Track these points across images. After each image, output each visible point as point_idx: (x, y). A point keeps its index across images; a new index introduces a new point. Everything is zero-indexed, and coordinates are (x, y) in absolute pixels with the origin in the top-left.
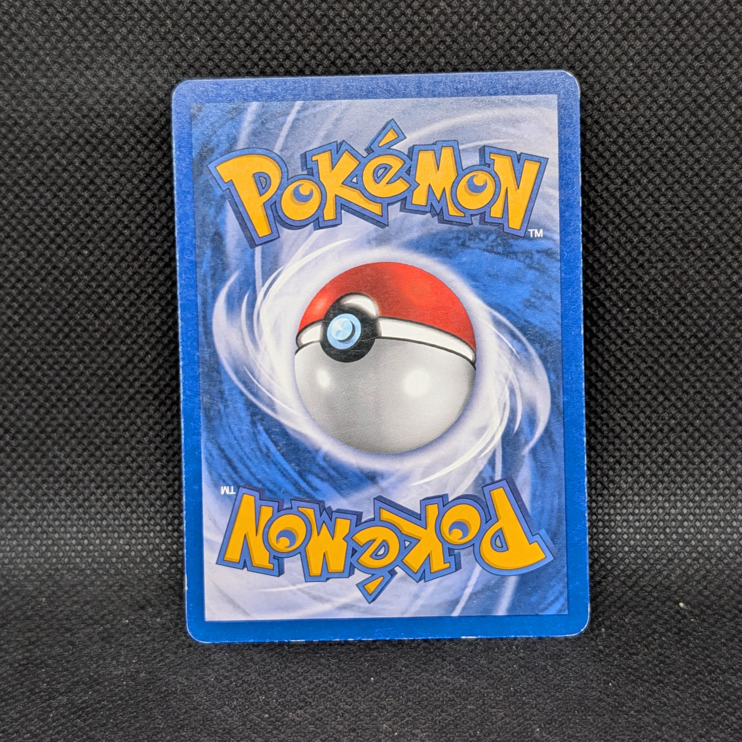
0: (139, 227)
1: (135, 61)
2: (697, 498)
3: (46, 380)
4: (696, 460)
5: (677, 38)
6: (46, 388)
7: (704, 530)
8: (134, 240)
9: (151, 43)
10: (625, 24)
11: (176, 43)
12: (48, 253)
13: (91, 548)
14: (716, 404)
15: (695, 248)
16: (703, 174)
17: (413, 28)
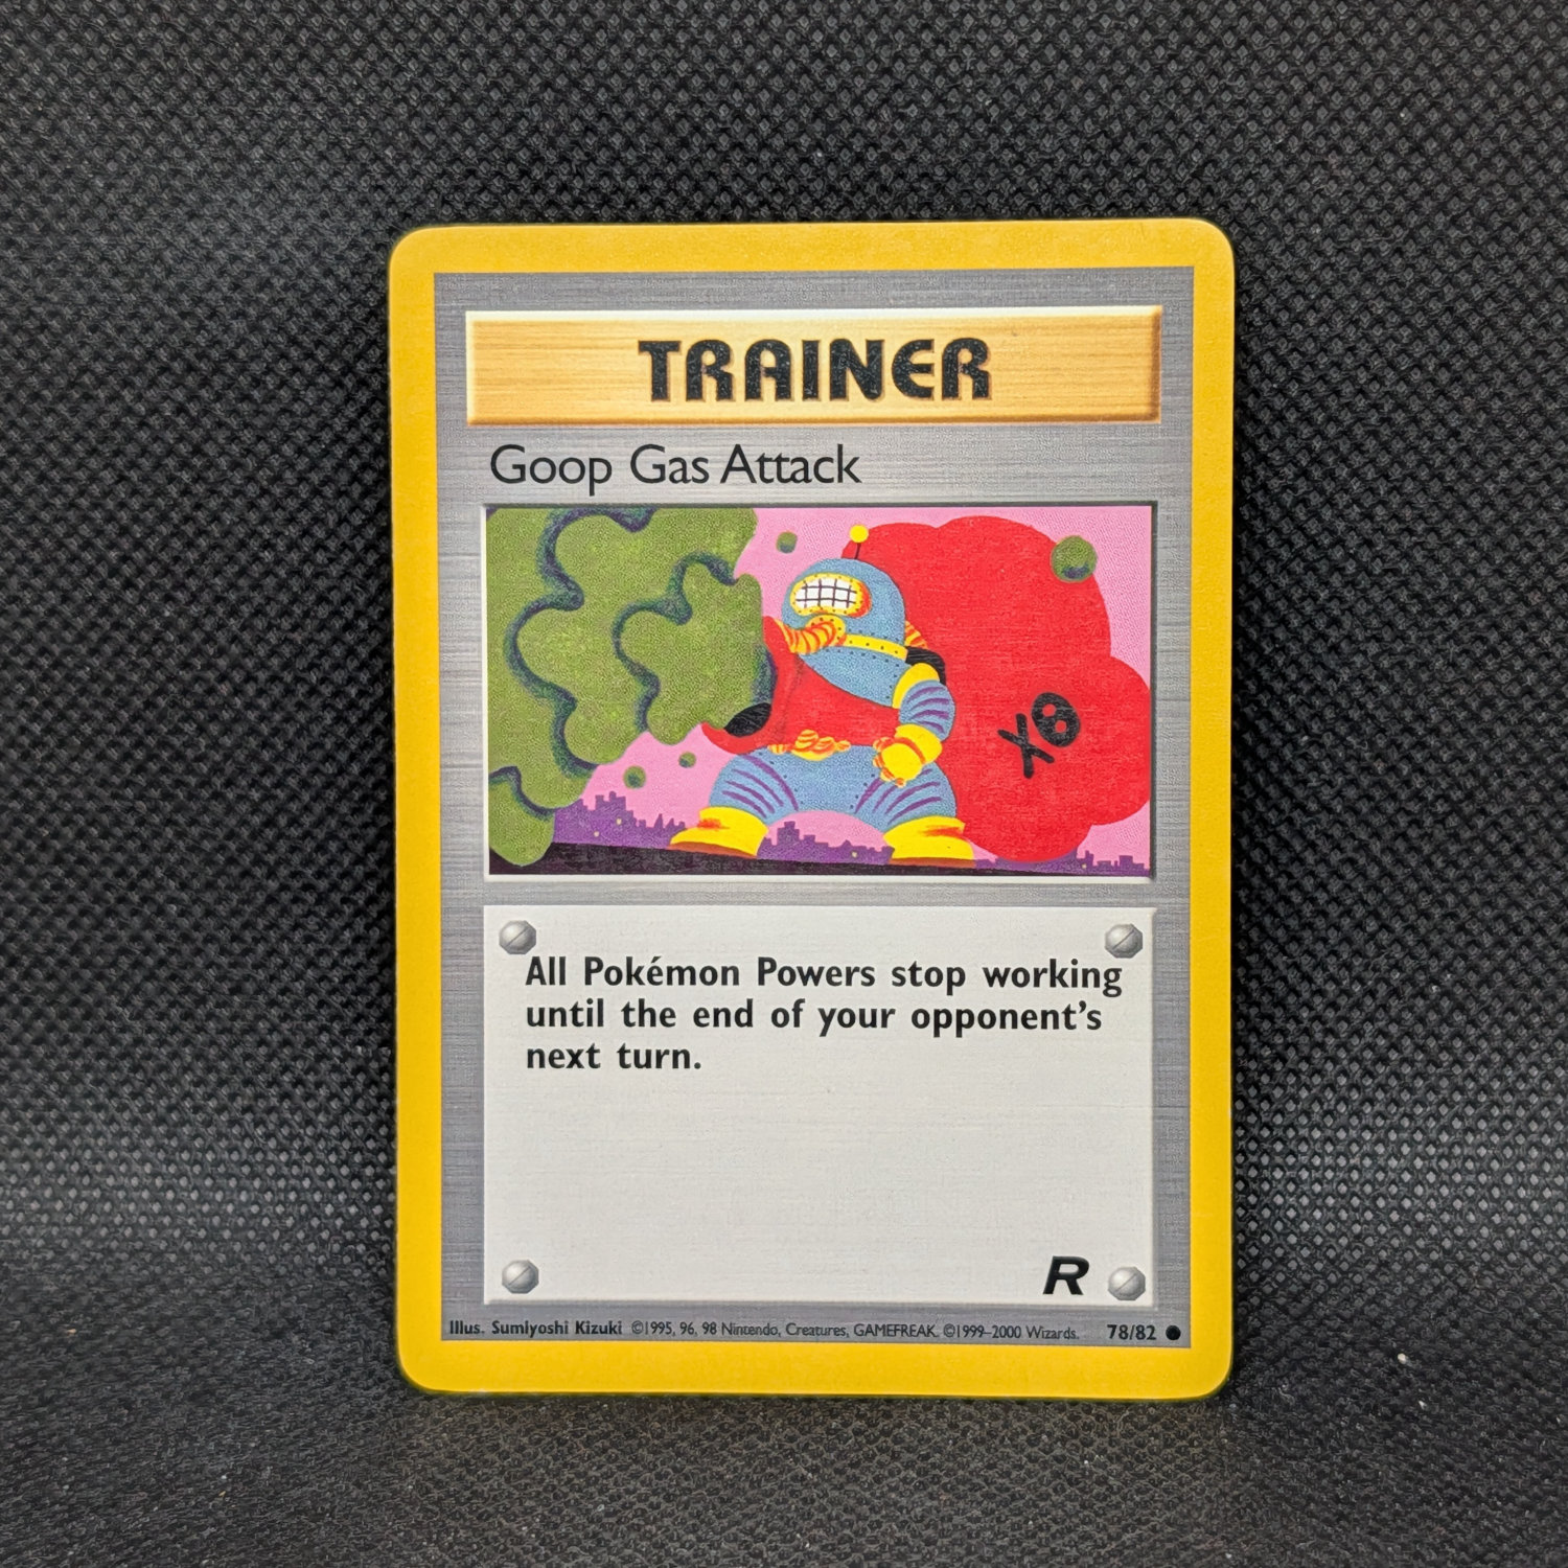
0: (292, 546)
1: (292, 203)
2: (1444, 1138)
3: (95, 858)
4: (1445, 1057)
5: (1416, 178)
6: (96, 874)
7: (1458, 1204)
8: (282, 573)
9: (323, 169)
10: (1305, 148)
11: (375, 168)
12: (104, 597)
13: (180, 1208)
14: (1487, 940)
15: (1449, 614)
16: (1465, 462)
17: (866, 147)
